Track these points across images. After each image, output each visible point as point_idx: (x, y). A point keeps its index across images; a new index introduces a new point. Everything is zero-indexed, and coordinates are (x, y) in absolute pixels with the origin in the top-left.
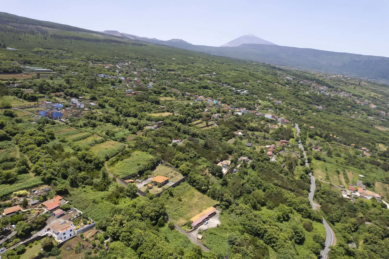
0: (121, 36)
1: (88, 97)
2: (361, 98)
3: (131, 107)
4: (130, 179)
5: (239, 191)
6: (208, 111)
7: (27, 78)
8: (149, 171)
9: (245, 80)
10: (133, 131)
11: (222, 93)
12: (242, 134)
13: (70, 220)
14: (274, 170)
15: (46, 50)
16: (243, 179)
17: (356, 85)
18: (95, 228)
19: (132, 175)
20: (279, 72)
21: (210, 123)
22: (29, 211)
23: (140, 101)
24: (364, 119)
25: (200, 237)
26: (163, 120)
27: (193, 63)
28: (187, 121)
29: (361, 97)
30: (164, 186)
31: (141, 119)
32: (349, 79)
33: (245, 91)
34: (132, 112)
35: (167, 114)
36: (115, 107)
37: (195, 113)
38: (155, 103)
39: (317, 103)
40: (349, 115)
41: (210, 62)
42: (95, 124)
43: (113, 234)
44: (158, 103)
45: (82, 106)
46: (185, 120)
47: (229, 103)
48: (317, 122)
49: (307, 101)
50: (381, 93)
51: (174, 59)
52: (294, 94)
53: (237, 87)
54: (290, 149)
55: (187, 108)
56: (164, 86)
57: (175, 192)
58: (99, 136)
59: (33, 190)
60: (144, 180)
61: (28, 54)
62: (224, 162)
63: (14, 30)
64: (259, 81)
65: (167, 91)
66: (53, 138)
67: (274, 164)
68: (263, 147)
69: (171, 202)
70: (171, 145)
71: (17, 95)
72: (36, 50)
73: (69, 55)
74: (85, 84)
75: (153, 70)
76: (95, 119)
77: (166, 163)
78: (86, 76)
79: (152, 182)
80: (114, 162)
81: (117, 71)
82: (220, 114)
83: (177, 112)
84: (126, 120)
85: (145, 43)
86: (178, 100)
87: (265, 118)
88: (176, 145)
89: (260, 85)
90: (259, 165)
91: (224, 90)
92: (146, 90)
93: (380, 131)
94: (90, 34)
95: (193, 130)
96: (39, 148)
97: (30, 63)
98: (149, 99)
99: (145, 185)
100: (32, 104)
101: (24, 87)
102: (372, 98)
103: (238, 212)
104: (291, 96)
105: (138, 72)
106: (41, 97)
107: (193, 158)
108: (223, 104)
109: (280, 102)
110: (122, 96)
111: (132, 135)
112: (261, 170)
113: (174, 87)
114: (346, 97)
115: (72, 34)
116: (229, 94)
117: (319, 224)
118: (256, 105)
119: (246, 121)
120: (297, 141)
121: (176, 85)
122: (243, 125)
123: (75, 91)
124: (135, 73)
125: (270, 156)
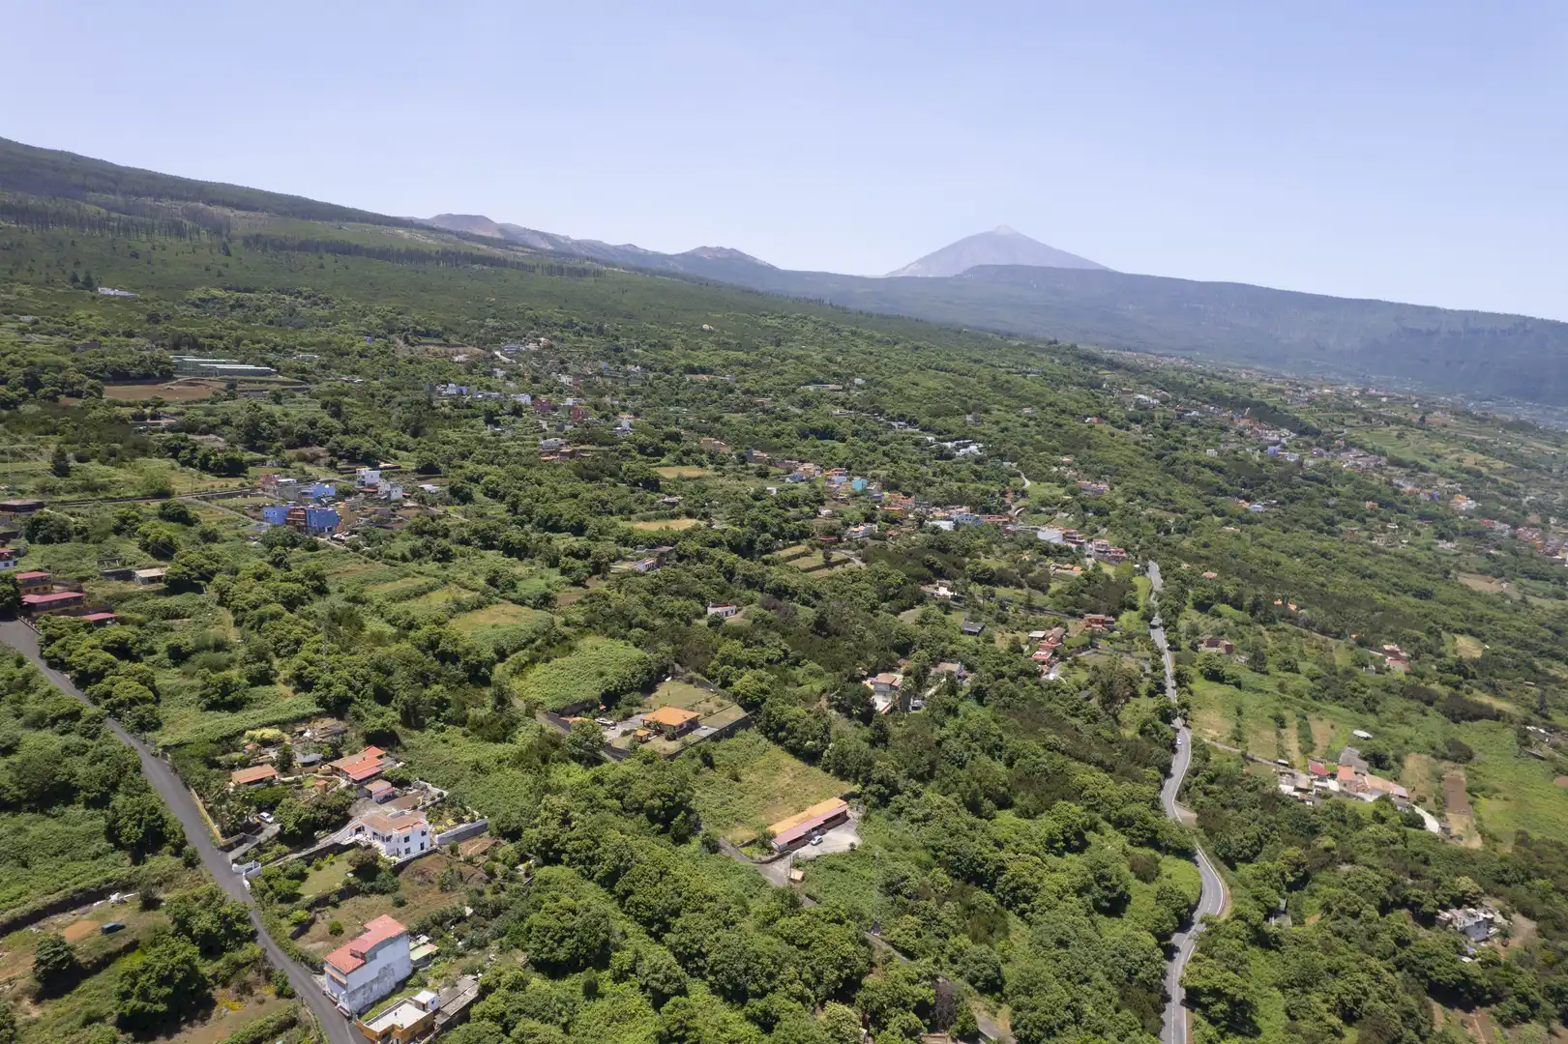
0: (498, 236)
1: (412, 466)
2: (1421, 474)
3: (562, 498)
4: (576, 716)
5: (925, 759)
6: (833, 516)
7: (195, 398)
8: (637, 696)
9: (975, 407)
10: (574, 575)
11: (885, 454)
12: (950, 594)
13: (415, 808)
14: (1050, 705)
15: (237, 294)
16: (942, 725)
17: (1409, 424)
18: (487, 834)
19: (584, 702)
20: (1107, 375)
21: (837, 556)
22: (298, 781)
23: (591, 479)
24: (1422, 549)
25: (797, 875)
26: (676, 542)
27: (778, 345)
28: (758, 546)
29: (1423, 469)
30: (684, 737)
31: (597, 540)
32: (1384, 400)
33: (973, 448)
34: (566, 517)
35: (685, 524)
36: (508, 499)
37: (787, 521)
38: (644, 488)
39: (1246, 491)
40: (1366, 533)
41: (845, 338)
43: (544, 843)
44: (653, 484)
45: (397, 494)
46: (751, 543)
47: (908, 490)
48: (1235, 557)
49: (1209, 485)
50: (1505, 455)
51: (706, 326)
52: (1159, 457)
53: (943, 434)
54: (1117, 645)
55: (758, 503)
56: (674, 429)
57: (721, 755)
58: (465, 587)
59: (298, 729)
60: (621, 720)
61: (176, 312)
62: (882, 678)
63: (109, 219)
64: (1027, 411)
65: (685, 448)
66: (322, 591)
67: (1054, 687)
68: (1022, 636)
69: (708, 783)
70: (703, 622)
71: (175, 456)
72: (197, 294)
73: (322, 312)
74: (394, 418)
75: (629, 367)
76: (446, 536)
77: (688, 674)
78: (396, 389)
79: (648, 725)
80: (524, 666)
81: (500, 373)
82: (875, 527)
83: (720, 516)
84: (549, 540)
85: (597, 266)
86: (723, 475)
87: (1038, 540)
88: (720, 623)
89: (1032, 423)
90: (998, 689)
91: (893, 444)
92: (611, 441)
93: (1473, 593)
94: (386, 230)
95: (776, 575)
96: (294, 616)
97: (195, 344)
98: (621, 474)
99: (625, 734)
100: (234, 483)
101: (192, 429)
102: (1468, 472)
103: (919, 814)
104: (1146, 464)
105: (576, 376)
106: (253, 463)
107: (779, 661)
108: (886, 493)
109: (1103, 486)
110: (525, 460)
111: (573, 589)
112: (1007, 706)
113: (709, 433)
114: (1364, 471)
115: (322, 230)
116: (914, 458)
117: (1183, 863)
118: (1011, 495)
119: (967, 552)
120: (1147, 618)
121: (718, 426)
122: (955, 564)
123: (366, 444)
124: (565, 379)
125: (1043, 663)
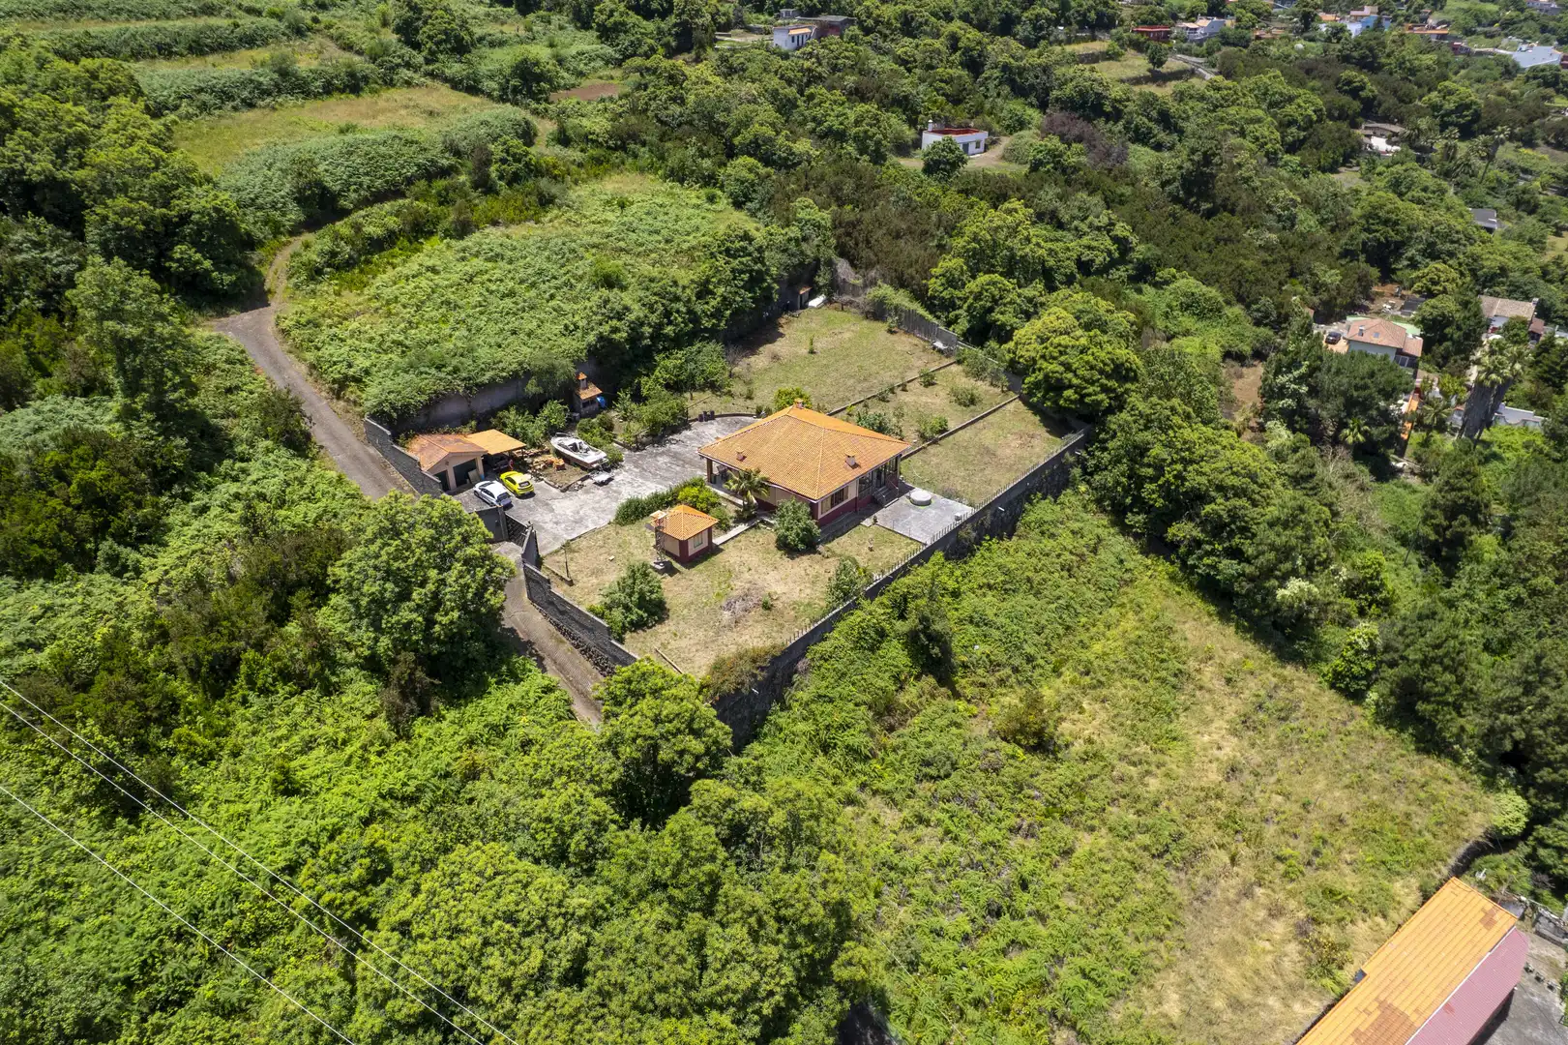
4: (483, 425)
8: (707, 357)
12: (1394, 150)
30: (844, 544)
57: (977, 621)
60: (638, 446)
79: (721, 477)
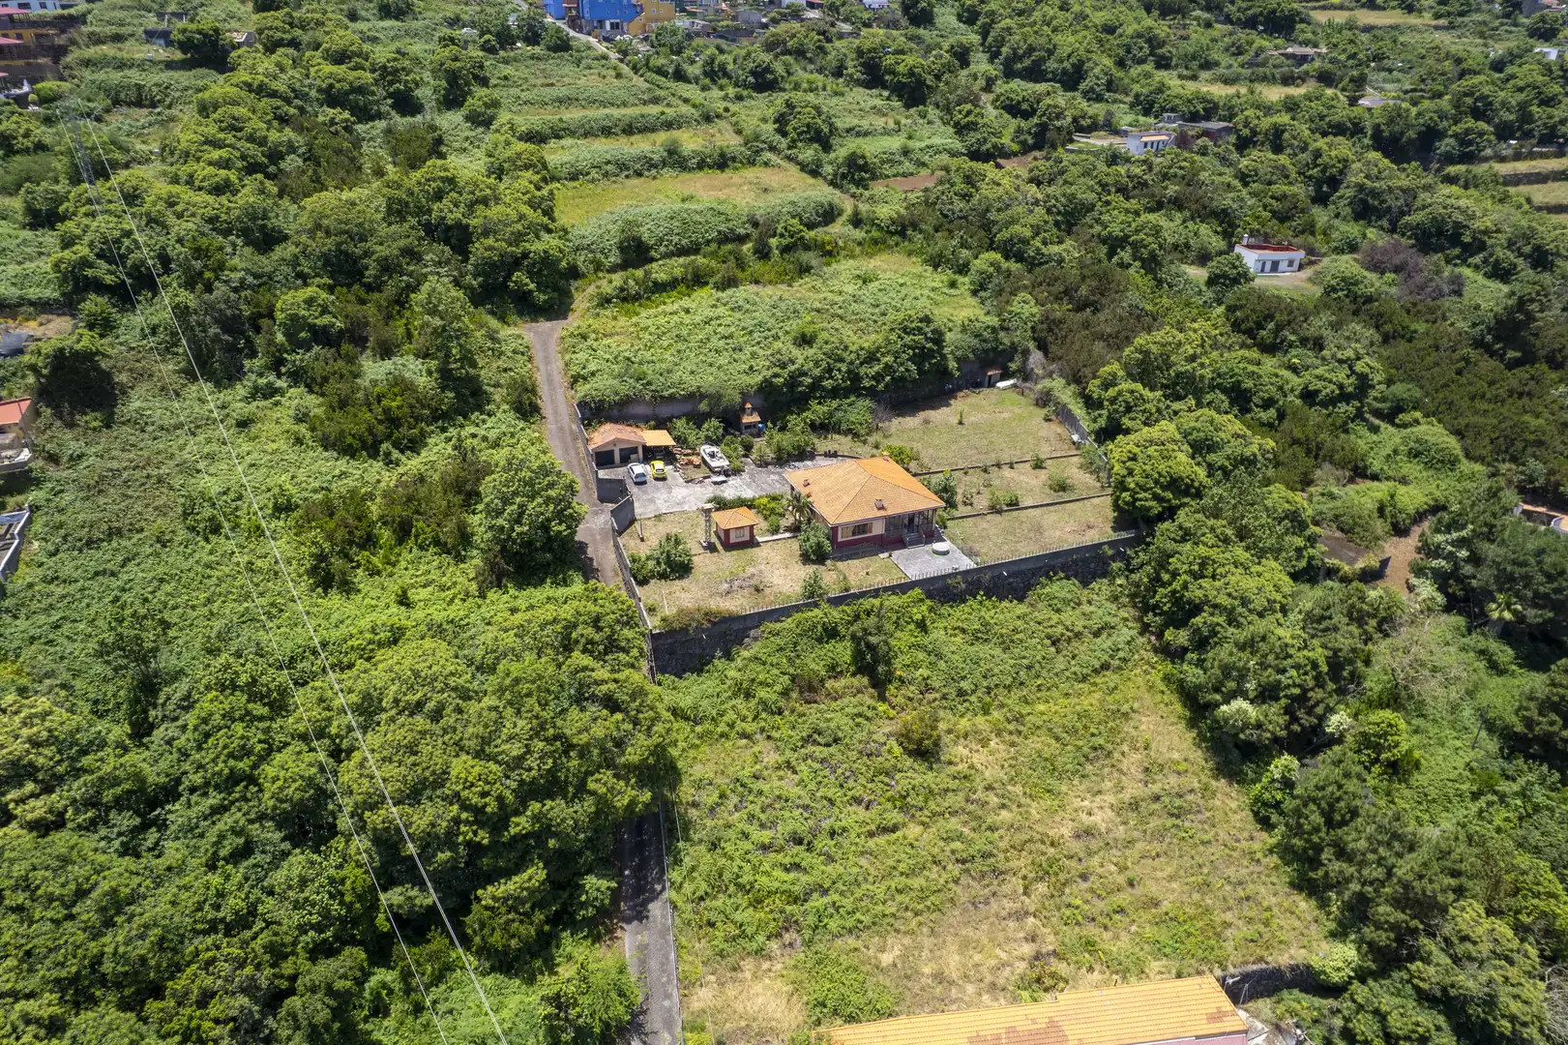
10: (973, 137)
28: (1446, 145)
36: (980, 20)
42: (768, 70)
46: (1431, 137)
60: (762, 464)
77: (1046, 383)
86: (1449, 29)
88: (1235, 281)
98: (1229, 6)
